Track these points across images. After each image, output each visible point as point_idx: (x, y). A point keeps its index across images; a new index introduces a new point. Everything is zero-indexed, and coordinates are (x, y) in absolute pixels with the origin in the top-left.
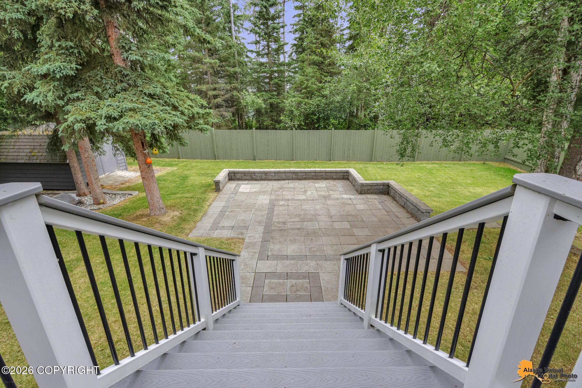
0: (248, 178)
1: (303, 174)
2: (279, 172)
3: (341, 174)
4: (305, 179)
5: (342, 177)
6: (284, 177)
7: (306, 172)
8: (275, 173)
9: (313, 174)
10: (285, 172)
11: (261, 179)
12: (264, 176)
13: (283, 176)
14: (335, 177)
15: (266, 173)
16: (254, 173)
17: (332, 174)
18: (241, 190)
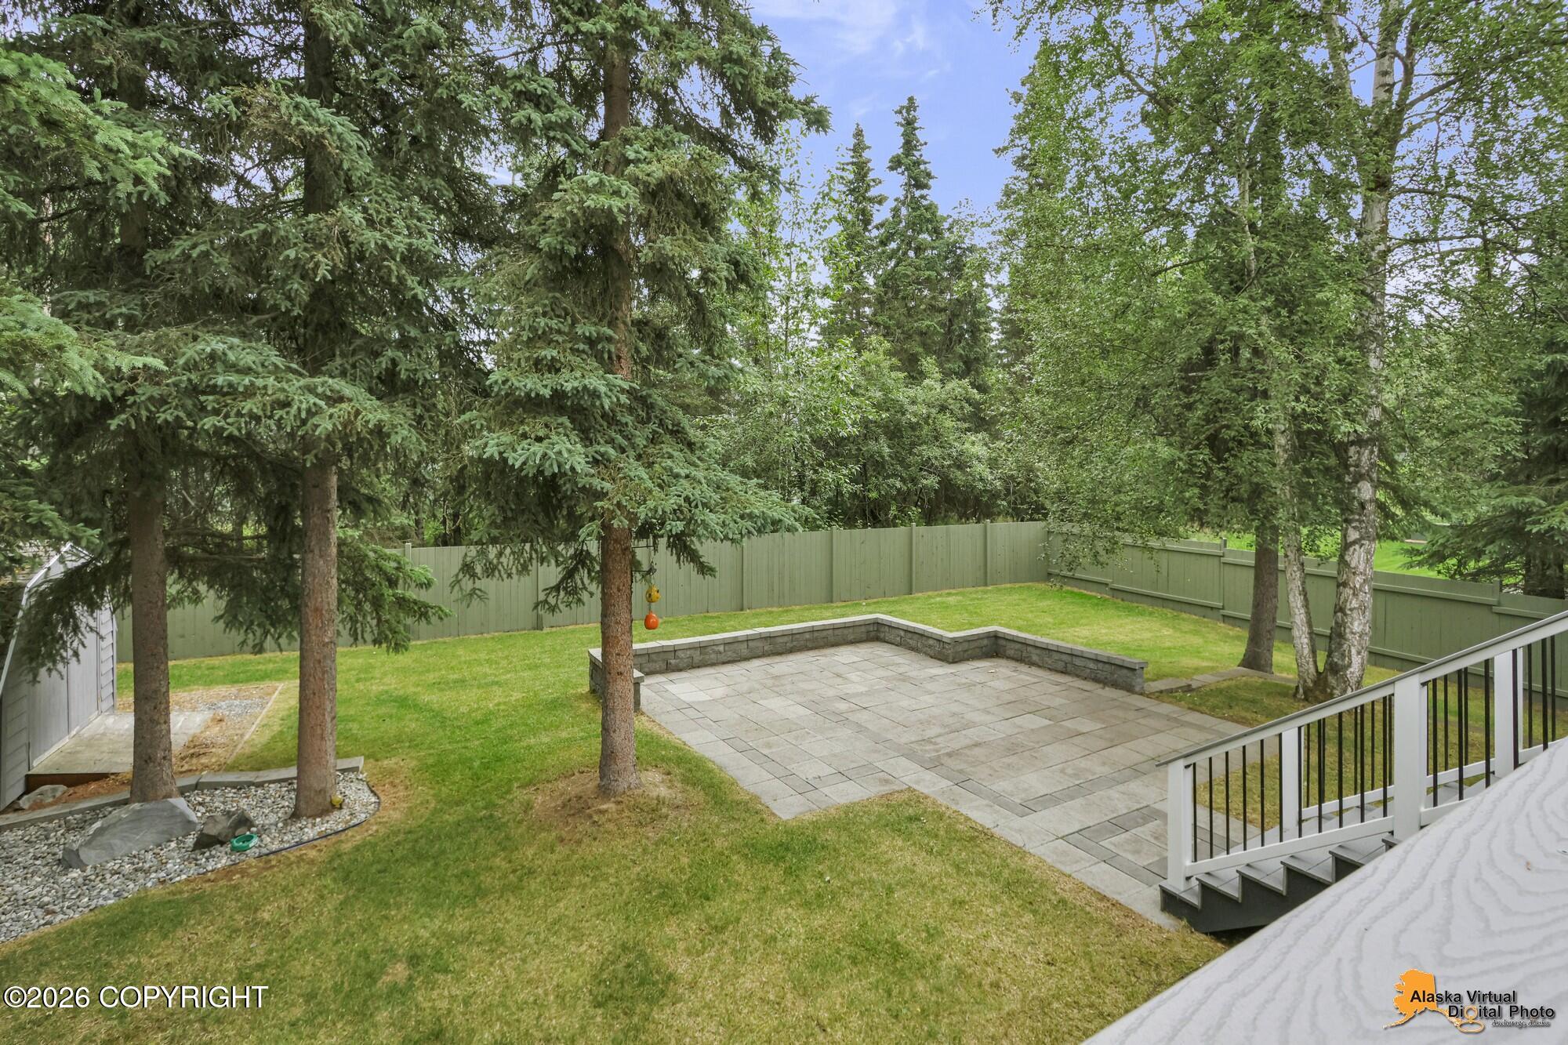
0: (657, 666)
1: (785, 639)
2: (735, 641)
3: (863, 629)
4: (791, 651)
5: (864, 636)
6: (745, 652)
7: (792, 634)
8: (727, 643)
9: (807, 636)
10: (748, 640)
11: (693, 666)
12: (697, 656)
13: (743, 650)
14: (851, 637)
15: (702, 648)
16: (675, 650)
17: (846, 631)
18: (687, 698)
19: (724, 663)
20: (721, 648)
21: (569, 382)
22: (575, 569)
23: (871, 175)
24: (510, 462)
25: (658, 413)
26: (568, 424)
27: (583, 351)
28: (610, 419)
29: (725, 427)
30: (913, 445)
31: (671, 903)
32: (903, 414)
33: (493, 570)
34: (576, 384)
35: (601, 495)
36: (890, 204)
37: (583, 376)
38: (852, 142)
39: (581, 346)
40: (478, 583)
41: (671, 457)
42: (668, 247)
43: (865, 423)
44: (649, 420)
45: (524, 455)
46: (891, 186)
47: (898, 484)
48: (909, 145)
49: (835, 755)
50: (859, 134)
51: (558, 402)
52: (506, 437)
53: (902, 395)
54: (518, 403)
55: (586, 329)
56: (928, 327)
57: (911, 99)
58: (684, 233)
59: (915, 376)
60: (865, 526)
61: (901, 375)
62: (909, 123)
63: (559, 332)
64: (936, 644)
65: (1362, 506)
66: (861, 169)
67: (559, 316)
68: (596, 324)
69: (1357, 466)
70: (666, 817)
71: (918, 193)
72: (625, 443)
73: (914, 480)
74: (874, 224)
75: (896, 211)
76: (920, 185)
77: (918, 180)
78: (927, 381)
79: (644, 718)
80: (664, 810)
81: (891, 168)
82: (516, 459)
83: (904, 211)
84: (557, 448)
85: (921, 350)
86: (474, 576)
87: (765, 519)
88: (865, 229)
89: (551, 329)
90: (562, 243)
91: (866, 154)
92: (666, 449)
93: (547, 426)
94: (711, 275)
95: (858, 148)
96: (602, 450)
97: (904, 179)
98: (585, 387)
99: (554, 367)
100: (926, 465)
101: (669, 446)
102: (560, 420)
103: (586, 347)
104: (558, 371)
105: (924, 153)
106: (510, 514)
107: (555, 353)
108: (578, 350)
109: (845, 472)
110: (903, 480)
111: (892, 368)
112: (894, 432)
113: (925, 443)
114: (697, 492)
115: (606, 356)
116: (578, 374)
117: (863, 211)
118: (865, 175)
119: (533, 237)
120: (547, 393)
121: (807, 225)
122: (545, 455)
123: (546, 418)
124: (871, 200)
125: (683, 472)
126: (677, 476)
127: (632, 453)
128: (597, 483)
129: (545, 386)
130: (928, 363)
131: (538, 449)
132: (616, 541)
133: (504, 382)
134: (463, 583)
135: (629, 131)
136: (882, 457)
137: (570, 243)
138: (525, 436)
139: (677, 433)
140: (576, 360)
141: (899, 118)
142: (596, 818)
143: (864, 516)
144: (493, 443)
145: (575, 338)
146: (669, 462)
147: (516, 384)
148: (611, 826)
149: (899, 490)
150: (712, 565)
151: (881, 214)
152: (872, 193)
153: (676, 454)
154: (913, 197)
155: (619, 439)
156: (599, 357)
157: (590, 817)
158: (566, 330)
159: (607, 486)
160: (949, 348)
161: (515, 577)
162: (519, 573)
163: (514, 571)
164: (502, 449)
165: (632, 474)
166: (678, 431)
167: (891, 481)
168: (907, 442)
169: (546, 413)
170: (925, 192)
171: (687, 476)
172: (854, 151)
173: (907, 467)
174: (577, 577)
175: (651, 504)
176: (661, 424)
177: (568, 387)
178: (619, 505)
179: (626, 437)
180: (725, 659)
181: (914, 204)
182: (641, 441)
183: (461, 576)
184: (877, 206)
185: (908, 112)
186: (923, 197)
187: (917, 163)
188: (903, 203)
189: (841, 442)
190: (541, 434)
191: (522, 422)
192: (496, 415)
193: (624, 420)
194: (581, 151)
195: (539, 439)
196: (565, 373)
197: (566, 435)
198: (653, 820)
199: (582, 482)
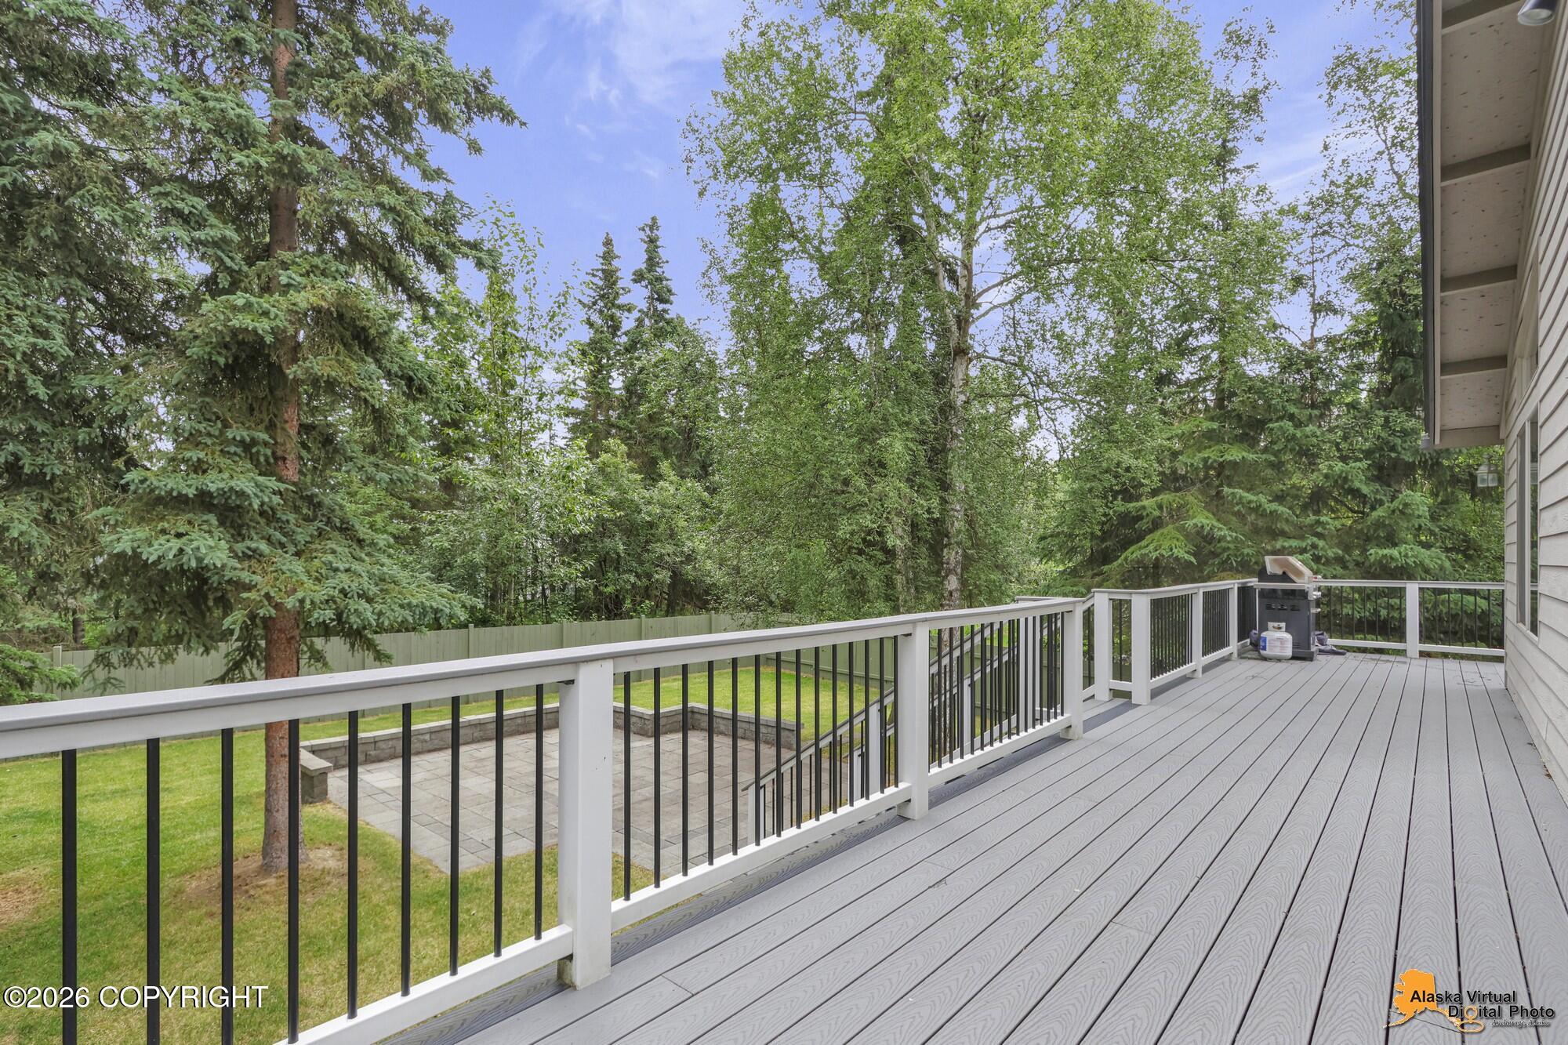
11: (395, 756)
12: (400, 746)
18: (381, 785)
19: (429, 751)
20: (427, 737)
21: (214, 483)
22: (243, 660)
23: (620, 284)
24: (144, 557)
25: (325, 511)
26: (215, 522)
27: (235, 454)
28: (268, 515)
29: (455, 523)
30: (647, 542)
31: (316, 948)
32: (639, 513)
33: (131, 660)
34: (221, 485)
35: (249, 588)
36: (636, 314)
37: (232, 477)
38: (602, 250)
39: (233, 449)
40: (114, 673)
41: (334, 552)
42: (316, 368)
43: (601, 521)
44: (315, 518)
45: (161, 549)
46: (638, 296)
47: (633, 579)
48: (652, 262)
49: (515, 820)
50: (608, 243)
51: (204, 501)
52: (142, 533)
53: (638, 494)
54: (159, 500)
55: (236, 432)
56: (667, 433)
57: (654, 219)
58: (338, 354)
59: (652, 476)
60: (599, 618)
61: (639, 477)
62: (652, 240)
63: (209, 435)
64: (638, 721)
65: (951, 594)
66: (610, 277)
67: (209, 420)
68: (248, 428)
69: (948, 563)
70: (329, 884)
71: (660, 307)
72: (284, 540)
73: (649, 576)
74: (623, 330)
75: (640, 321)
76: (662, 300)
77: (661, 295)
78: (661, 483)
79: (329, 806)
80: (328, 879)
81: (635, 281)
82: (150, 554)
83: (647, 322)
84: (195, 544)
85: (660, 454)
86: (109, 665)
87: (424, 608)
88: (614, 335)
89: (199, 431)
90: (210, 353)
91: (615, 263)
92: (331, 545)
93: (190, 522)
94: (363, 394)
95: (608, 256)
96: (253, 545)
97: (646, 293)
98: (231, 488)
99: (199, 468)
100: (660, 562)
101: (337, 543)
102: (205, 518)
103: (239, 450)
104: (205, 472)
105: (665, 270)
106: (151, 606)
107: (202, 455)
108: (228, 452)
109: (580, 567)
110: (638, 576)
111: (632, 470)
112: (631, 530)
113: (659, 540)
114: (354, 585)
115: (262, 459)
116: (226, 475)
117: (612, 317)
118: (614, 283)
119: (184, 342)
120: (191, 492)
121: (543, 331)
122: (181, 551)
123: (191, 515)
124: (619, 307)
125: (342, 567)
126: (336, 570)
127: (292, 549)
128: (246, 577)
129: (189, 486)
130: (664, 466)
131: (175, 544)
132: (281, 631)
133: (142, 482)
134: (96, 673)
135: (286, 256)
136: (618, 554)
137: (219, 353)
138: (164, 532)
139: (346, 529)
140: (224, 462)
141: (642, 235)
142: (252, 892)
143: (598, 611)
144: (124, 541)
145: (228, 442)
146: (330, 557)
147: (156, 483)
148: (268, 897)
149: (634, 585)
150: (388, 652)
151: (628, 323)
152: (621, 301)
153: (339, 549)
154: (656, 310)
155: (278, 535)
156: (254, 459)
157: (247, 892)
158: (217, 433)
159: (257, 578)
160: (689, 454)
161: (157, 665)
162: (162, 662)
163: (156, 659)
164: (135, 545)
165: (284, 568)
166: (347, 529)
167: (625, 576)
168: (643, 539)
169: (193, 510)
170: (666, 306)
171: (347, 570)
172: (604, 258)
173: (641, 563)
174: (245, 668)
175: (300, 595)
176: (329, 522)
177: (213, 488)
178: (267, 596)
179: (285, 535)
180: (431, 747)
181: (659, 316)
182: (302, 537)
183: (94, 666)
184: (626, 314)
185: (651, 229)
186: (665, 311)
187: (659, 279)
188: (647, 315)
189: (577, 539)
190: (181, 530)
191: (162, 519)
192: (134, 510)
193: (284, 518)
194: (236, 268)
195: (179, 535)
196: (212, 474)
197: (210, 532)
198: (313, 888)
199: (228, 575)
